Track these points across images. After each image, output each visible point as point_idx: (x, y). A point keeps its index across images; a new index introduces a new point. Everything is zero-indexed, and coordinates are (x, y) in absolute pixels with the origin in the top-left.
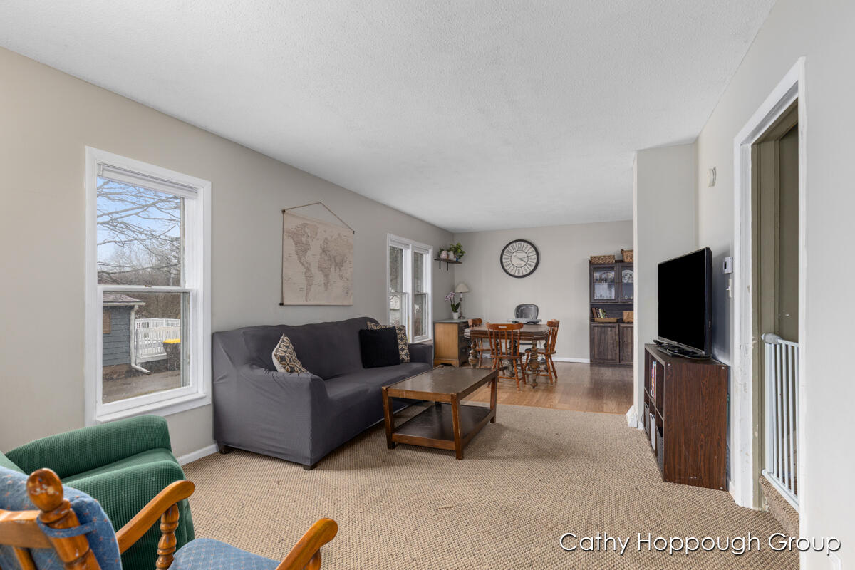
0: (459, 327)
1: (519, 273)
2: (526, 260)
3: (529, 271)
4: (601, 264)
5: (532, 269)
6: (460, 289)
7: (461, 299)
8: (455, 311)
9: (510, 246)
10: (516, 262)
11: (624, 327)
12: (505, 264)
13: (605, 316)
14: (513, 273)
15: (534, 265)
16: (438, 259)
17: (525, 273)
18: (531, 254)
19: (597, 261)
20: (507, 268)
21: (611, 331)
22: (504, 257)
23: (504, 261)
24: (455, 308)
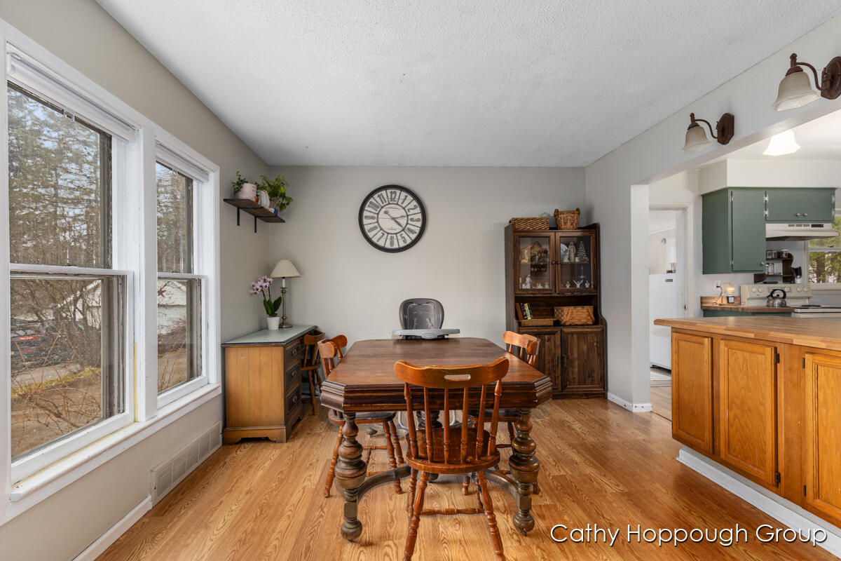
0: (285, 351)
1: (392, 244)
2: (403, 222)
3: (409, 241)
4: (529, 231)
5: (414, 236)
6: (283, 269)
7: (283, 291)
8: (273, 314)
9: (376, 196)
10: (387, 224)
11: (568, 334)
12: (367, 228)
13: (534, 315)
14: (381, 243)
15: (417, 230)
16: (232, 200)
17: (402, 245)
18: (412, 212)
19: (522, 226)
20: (370, 235)
21: (549, 340)
22: (365, 214)
23: (365, 221)
24: (272, 308)
